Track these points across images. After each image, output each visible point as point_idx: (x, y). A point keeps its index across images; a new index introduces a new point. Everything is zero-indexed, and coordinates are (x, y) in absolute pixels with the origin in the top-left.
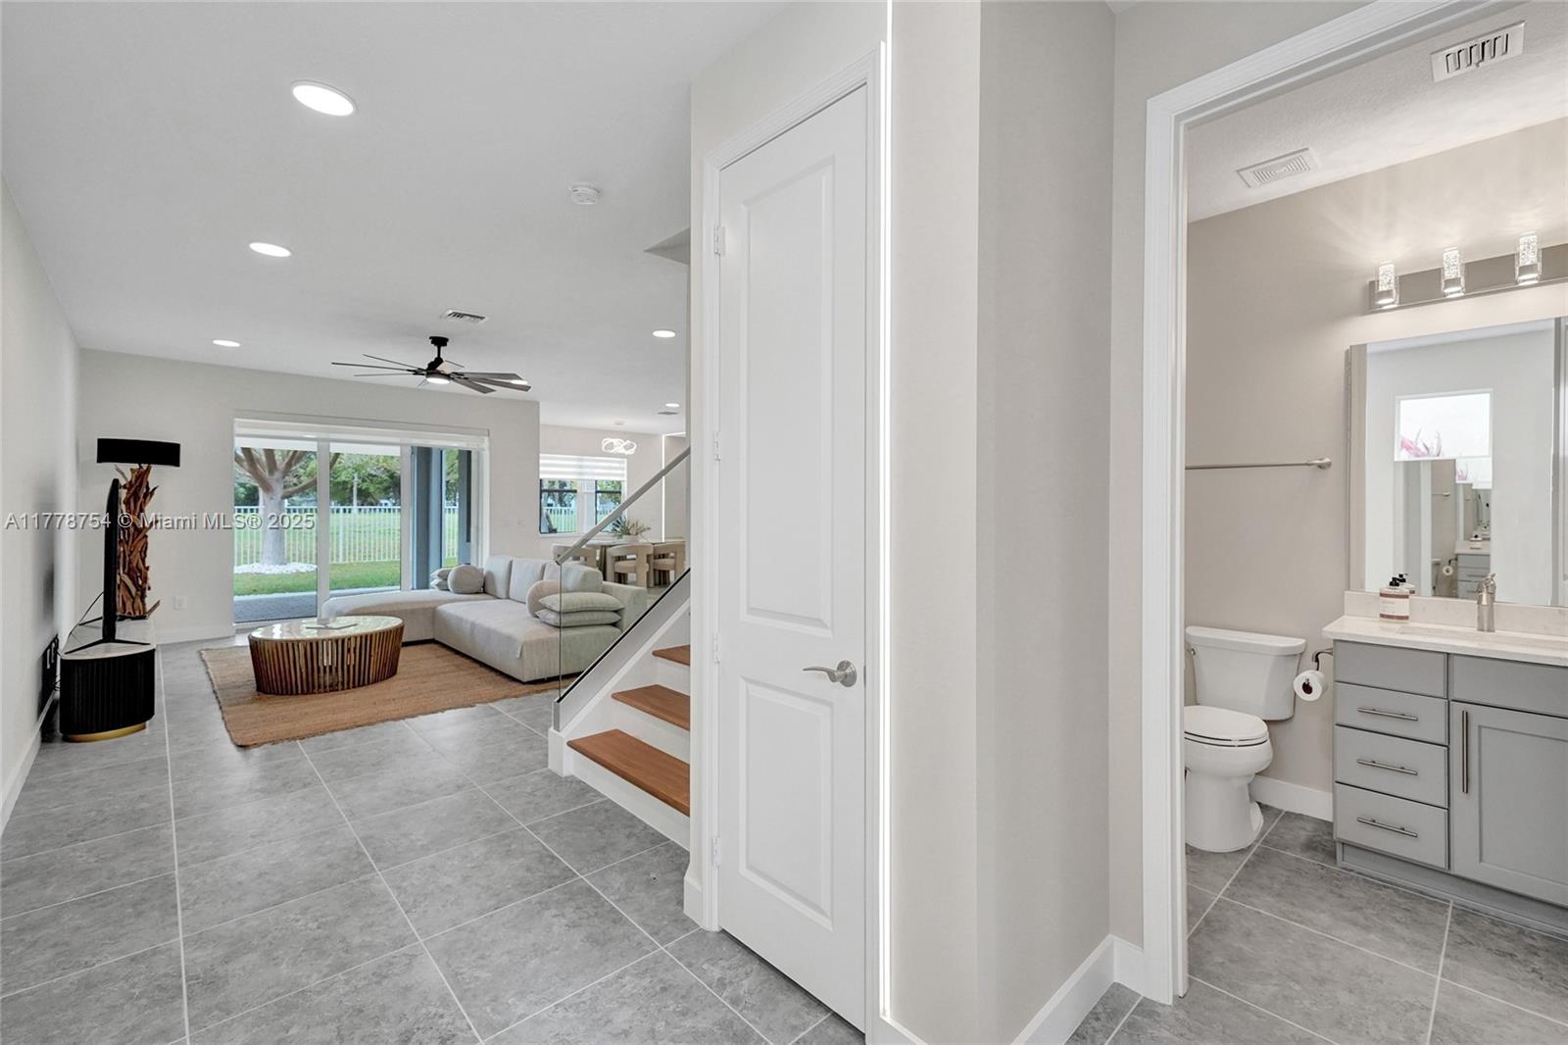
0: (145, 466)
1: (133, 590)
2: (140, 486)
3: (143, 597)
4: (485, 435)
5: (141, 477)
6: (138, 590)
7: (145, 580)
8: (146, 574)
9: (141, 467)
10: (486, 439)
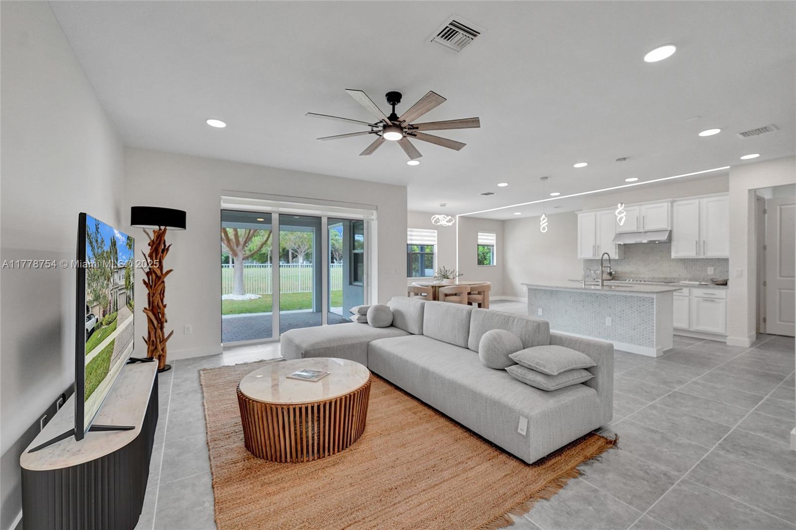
0: (163, 228)
1: (155, 323)
2: (159, 243)
3: (162, 328)
4: (374, 210)
5: (160, 236)
6: (158, 323)
7: (163, 315)
8: (163, 311)
9: (160, 229)
10: (375, 212)
